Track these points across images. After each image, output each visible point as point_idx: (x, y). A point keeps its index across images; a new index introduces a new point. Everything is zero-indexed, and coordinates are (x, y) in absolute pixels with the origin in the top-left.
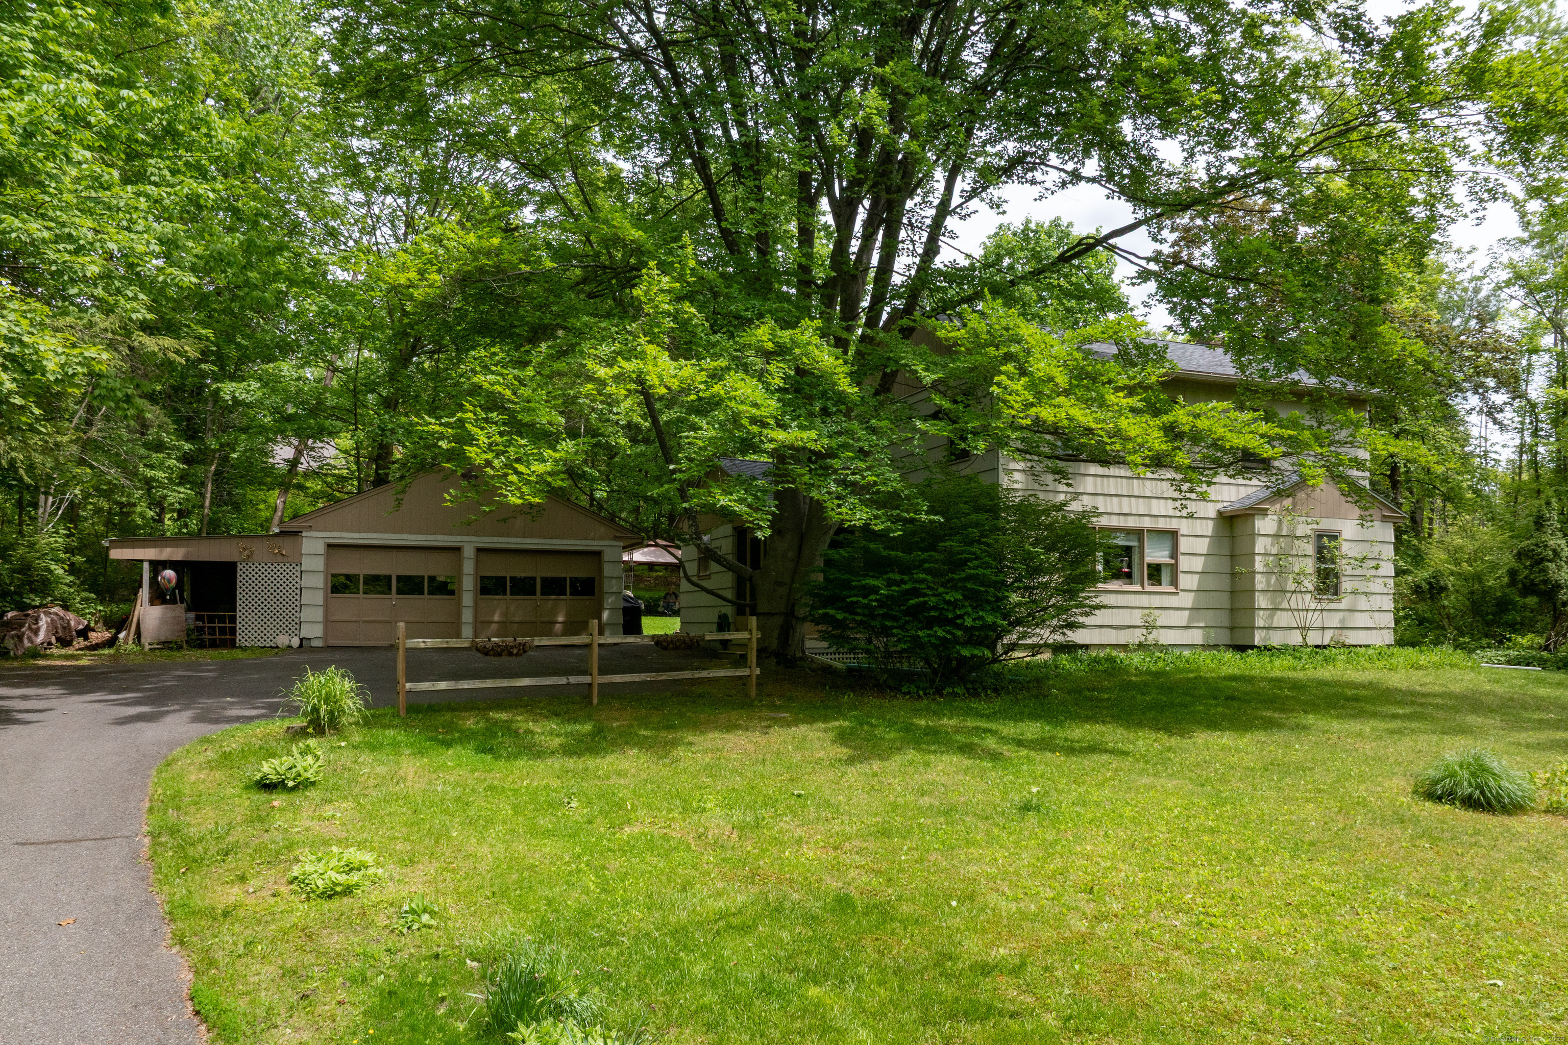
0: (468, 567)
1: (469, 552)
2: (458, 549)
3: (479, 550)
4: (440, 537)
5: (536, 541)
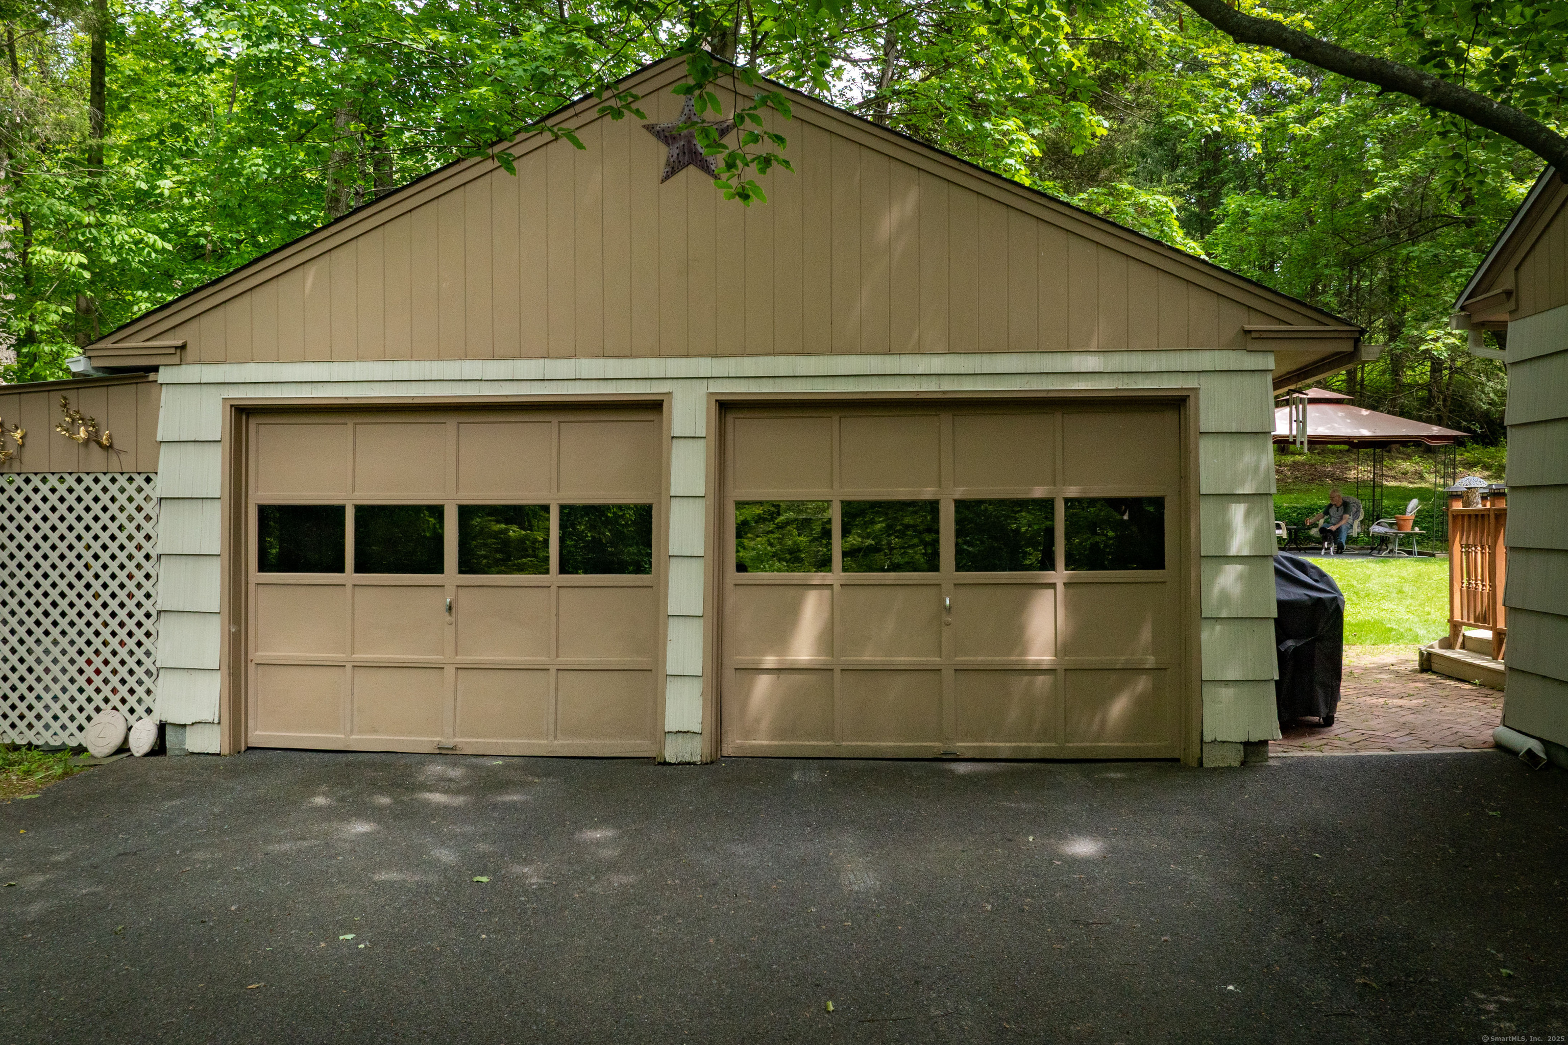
0: (688, 471)
1: (688, 415)
2: (652, 407)
5: (936, 364)
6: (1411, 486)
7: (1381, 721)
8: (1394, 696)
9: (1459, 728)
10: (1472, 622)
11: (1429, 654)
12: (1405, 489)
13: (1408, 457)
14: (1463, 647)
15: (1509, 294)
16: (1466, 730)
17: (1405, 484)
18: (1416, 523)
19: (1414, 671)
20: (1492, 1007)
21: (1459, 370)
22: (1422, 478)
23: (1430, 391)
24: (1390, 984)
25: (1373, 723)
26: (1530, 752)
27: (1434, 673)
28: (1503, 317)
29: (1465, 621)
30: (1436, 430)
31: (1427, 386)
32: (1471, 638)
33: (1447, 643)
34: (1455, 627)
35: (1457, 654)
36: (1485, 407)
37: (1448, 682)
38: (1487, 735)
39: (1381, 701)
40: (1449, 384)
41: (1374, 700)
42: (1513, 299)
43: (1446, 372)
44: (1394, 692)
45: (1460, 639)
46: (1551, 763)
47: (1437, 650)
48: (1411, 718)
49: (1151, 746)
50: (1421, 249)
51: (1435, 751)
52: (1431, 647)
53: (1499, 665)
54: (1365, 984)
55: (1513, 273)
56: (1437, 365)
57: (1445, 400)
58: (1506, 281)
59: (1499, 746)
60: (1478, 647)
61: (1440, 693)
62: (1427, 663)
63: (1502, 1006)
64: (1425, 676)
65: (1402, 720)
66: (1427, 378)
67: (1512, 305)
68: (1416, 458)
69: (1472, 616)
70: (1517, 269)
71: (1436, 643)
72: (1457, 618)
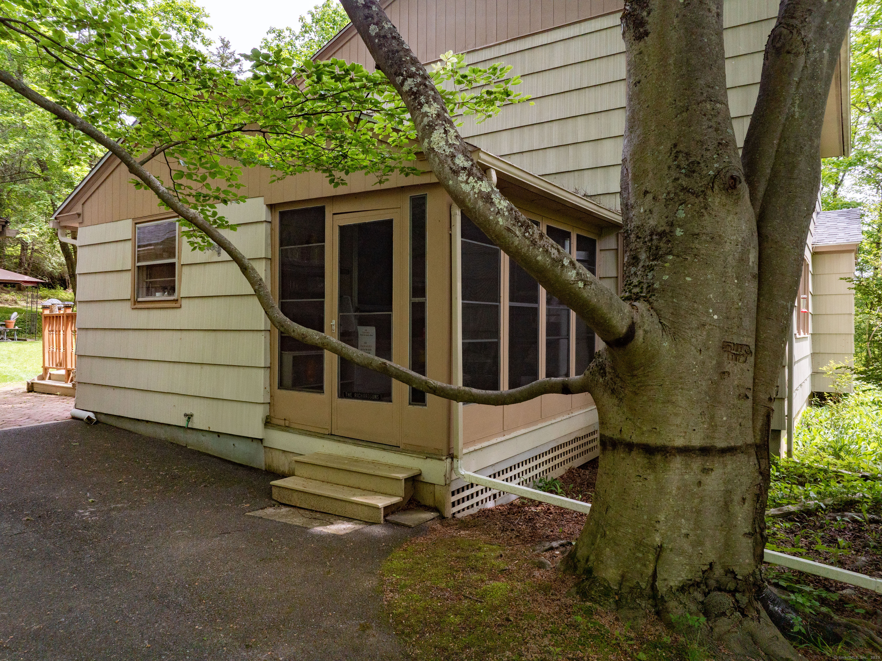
6: (10, 307)
7: (12, 414)
8: (16, 403)
9: (53, 413)
10: (54, 366)
11: (32, 383)
12: (7, 308)
13: (9, 292)
14: (50, 379)
15: (79, 215)
16: (57, 413)
17: (7, 306)
18: (15, 325)
19: (25, 392)
20: (87, 514)
21: (36, 251)
22: (16, 303)
23: (21, 259)
24: (40, 517)
25: (8, 416)
26: (89, 418)
27: (35, 392)
28: (76, 225)
29: (51, 366)
30: (27, 278)
31: (20, 258)
32: (54, 374)
33: (42, 378)
34: (46, 369)
35: (47, 382)
36: (51, 270)
37: (43, 395)
38: (68, 414)
39: (10, 406)
40: (31, 258)
41: (6, 406)
42: (81, 218)
43: (29, 251)
44: (16, 401)
45: (48, 375)
46: (98, 422)
47: (36, 381)
48: (27, 411)
50: (19, 187)
51: (43, 424)
52: (34, 380)
53: (69, 385)
54: (28, 520)
55: (81, 206)
56: (24, 246)
57: (29, 265)
58: (78, 209)
59: (74, 418)
60: (59, 378)
61: (40, 400)
62: (31, 388)
63: (91, 512)
64: (31, 394)
65: (23, 413)
66: (19, 253)
67: (80, 220)
68: (13, 293)
69: (54, 364)
70: (83, 204)
71: (36, 378)
72: (47, 365)
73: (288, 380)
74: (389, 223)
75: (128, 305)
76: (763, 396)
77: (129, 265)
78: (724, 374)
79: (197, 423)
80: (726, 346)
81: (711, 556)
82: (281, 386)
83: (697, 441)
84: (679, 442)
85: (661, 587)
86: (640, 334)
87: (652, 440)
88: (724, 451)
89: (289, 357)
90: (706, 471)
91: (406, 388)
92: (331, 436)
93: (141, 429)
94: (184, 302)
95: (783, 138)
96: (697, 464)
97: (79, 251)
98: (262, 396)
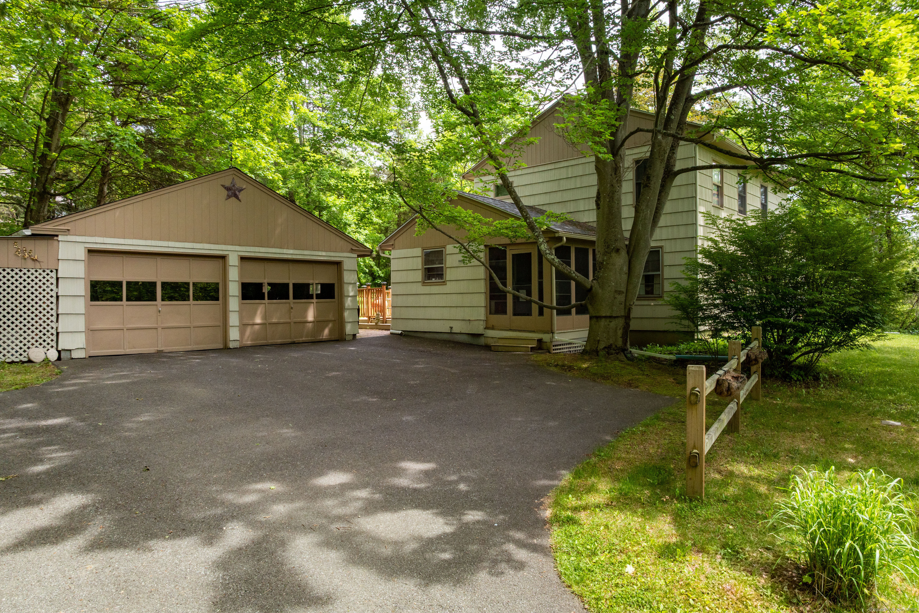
0: (234, 274)
1: (233, 260)
2: (223, 258)
3: (243, 259)
4: (207, 246)
5: (291, 251)
15: (392, 245)
26: (401, 333)
38: (388, 332)
46: (406, 334)
49: (333, 338)
58: (392, 242)
59: (392, 334)
67: (393, 247)
70: (395, 240)
73: (493, 311)
74: (530, 254)
75: (420, 284)
76: (628, 304)
77: (420, 267)
78: (615, 298)
79: (454, 330)
80: (616, 291)
81: (611, 342)
82: (490, 313)
83: (608, 314)
84: (604, 315)
85: (598, 349)
86: (594, 288)
87: (598, 315)
88: (615, 317)
89: (493, 302)
90: (610, 322)
91: (537, 306)
92: (511, 330)
93: (427, 335)
94: (448, 283)
95: (637, 236)
96: (608, 320)
97: (392, 261)
98: (483, 317)
